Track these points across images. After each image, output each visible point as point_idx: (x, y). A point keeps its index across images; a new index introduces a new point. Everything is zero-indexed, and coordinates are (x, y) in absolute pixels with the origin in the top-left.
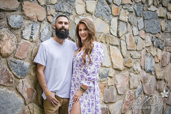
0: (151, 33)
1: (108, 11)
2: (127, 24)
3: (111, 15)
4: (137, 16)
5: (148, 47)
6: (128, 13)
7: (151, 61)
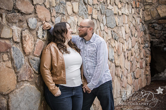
0: (111, 28)
1: (86, 11)
2: (97, 21)
3: (87, 14)
4: (102, 14)
5: (110, 39)
6: (97, 12)
7: (112, 51)
